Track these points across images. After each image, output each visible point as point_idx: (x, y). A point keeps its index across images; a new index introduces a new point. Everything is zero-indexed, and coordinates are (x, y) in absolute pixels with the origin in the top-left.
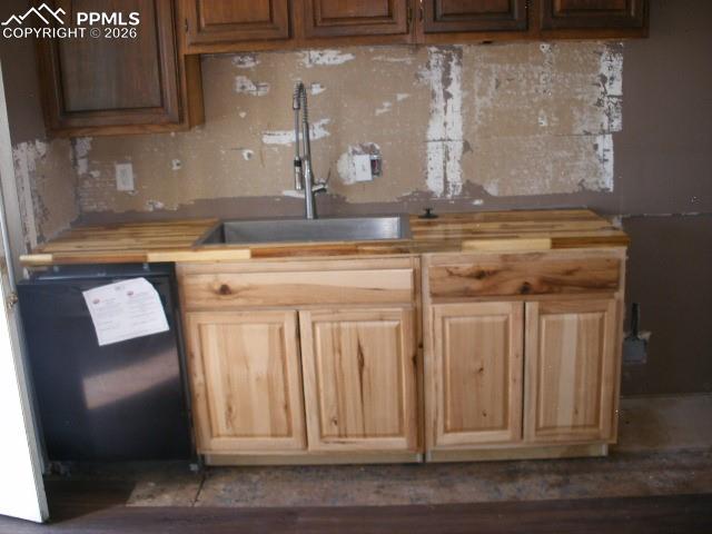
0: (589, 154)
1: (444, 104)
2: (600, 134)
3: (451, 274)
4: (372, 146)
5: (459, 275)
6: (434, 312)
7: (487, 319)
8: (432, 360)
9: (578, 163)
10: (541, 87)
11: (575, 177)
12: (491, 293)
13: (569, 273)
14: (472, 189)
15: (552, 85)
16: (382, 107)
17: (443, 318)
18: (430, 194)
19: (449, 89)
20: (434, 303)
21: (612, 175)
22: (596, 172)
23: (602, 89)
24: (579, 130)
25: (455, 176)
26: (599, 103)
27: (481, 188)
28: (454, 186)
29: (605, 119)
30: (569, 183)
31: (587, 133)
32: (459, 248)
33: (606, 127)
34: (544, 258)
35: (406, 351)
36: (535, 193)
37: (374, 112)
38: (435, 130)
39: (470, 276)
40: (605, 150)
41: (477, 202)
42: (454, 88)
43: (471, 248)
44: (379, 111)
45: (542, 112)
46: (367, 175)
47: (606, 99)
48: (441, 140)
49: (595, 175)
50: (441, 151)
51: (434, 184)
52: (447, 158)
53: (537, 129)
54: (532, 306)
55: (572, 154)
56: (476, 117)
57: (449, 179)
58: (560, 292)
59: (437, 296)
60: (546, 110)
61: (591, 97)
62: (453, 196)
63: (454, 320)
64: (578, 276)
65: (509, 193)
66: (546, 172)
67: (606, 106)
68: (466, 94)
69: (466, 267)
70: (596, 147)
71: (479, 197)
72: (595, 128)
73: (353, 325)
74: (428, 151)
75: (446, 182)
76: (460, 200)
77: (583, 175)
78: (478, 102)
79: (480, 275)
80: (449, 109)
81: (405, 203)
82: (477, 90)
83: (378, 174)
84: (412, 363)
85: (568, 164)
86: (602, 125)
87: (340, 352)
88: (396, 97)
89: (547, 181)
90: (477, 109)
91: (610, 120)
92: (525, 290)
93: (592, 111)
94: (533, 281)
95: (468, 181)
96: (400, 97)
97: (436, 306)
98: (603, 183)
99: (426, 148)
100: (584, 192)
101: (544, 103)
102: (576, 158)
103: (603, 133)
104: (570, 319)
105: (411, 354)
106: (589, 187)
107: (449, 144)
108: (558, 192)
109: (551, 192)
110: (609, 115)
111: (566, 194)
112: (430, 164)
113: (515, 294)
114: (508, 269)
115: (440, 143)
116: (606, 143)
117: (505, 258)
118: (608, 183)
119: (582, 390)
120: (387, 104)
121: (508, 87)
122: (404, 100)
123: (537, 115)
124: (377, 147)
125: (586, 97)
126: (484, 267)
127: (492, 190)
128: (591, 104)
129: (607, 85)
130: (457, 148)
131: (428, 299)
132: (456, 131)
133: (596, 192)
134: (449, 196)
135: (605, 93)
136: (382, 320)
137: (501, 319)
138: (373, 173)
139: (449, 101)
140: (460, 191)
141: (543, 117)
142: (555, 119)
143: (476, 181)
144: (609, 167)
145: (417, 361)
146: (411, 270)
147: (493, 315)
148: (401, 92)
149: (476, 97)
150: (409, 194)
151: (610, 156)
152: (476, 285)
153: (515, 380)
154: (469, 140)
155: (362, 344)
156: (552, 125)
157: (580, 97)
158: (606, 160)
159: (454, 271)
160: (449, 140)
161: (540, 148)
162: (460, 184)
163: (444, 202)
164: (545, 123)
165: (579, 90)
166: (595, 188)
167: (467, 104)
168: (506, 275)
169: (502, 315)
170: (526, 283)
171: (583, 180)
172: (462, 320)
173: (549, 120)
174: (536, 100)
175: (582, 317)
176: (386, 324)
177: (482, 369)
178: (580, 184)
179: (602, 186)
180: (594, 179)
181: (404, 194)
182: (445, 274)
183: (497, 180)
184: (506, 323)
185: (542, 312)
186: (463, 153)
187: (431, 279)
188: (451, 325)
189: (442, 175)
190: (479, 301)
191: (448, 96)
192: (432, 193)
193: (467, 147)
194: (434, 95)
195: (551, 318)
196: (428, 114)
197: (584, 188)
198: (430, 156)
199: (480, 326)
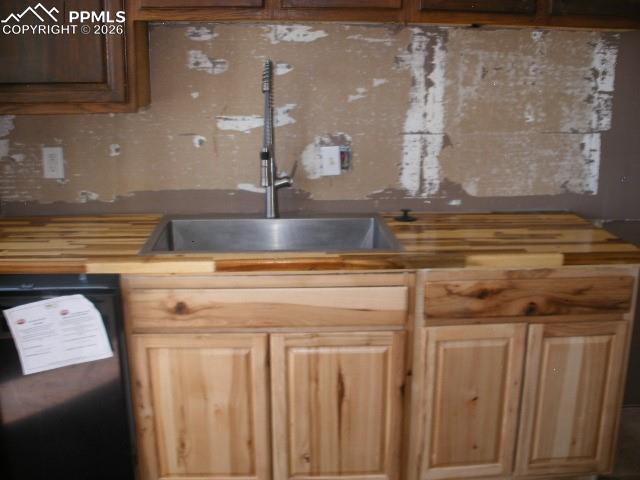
0: (575, 154)
1: (425, 93)
2: (588, 133)
3: (450, 293)
4: (343, 137)
5: (459, 294)
6: (426, 335)
7: (486, 344)
8: (422, 389)
9: (562, 163)
10: (531, 79)
11: (559, 178)
12: (494, 314)
13: (580, 292)
14: (449, 187)
15: (541, 77)
16: (357, 93)
17: (438, 343)
18: (404, 192)
19: (431, 77)
20: (427, 325)
21: (597, 177)
22: (581, 174)
23: (593, 84)
24: (566, 128)
25: (432, 174)
26: (590, 99)
27: (459, 187)
28: (430, 184)
29: (594, 117)
30: (552, 185)
31: (575, 132)
32: (462, 263)
33: (594, 126)
34: (552, 275)
35: (393, 380)
36: (516, 194)
37: (347, 99)
38: (413, 122)
39: (471, 295)
40: (591, 150)
41: (454, 203)
42: (437, 76)
43: (475, 264)
44: (352, 98)
45: (529, 107)
46: (334, 170)
47: (596, 95)
48: (421, 133)
49: (579, 177)
50: (419, 145)
51: (409, 182)
52: (424, 153)
53: (522, 124)
54: (536, 329)
55: (557, 153)
56: (459, 109)
57: (426, 176)
58: (568, 313)
59: (432, 318)
60: (533, 104)
61: (581, 92)
62: (428, 195)
63: (449, 345)
64: (589, 296)
65: (489, 193)
66: (529, 171)
67: (596, 103)
68: (449, 82)
69: (467, 286)
70: (582, 146)
71: (456, 198)
72: (582, 126)
73: (334, 350)
74: (404, 144)
75: (422, 180)
76: (436, 200)
77: (567, 175)
78: (462, 91)
79: (482, 294)
80: (430, 98)
81: (377, 202)
82: (461, 79)
83: (347, 168)
84: (398, 392)
85: (552, 164)
86: (590, 123)
87: (317, 380)
88: (371, 83)
89: (530, 182)
90: (461, 100)
91: (600, 119)
92: (531, 311)
93: (582, 107)
94: (539, 301)
95: (446, 179)
96: (377, 82)
97: (430, 328)
98: (587, 185)
99: (402, 141)
100: (568, 194)
101: (532, 96)
102: (561, 158)
103: (591, 131)
104: (576, 342)
105: (399, 383)
106: (572, 189)
107: (429, 138)
108: (540, 193)
109: (532, 194)
110: (598, 112)
111: (548, 196)
112: (406, 159)
113: (517, 316)
114: (512, 288)
115: (418, 137)
116: (593, 143)
117: (510, 274)
118: (592, 185)
119: (582, 418)
120: (361, 90)
121: (495, 78)
122: (381, 86)
123: (524, 109)
124: (348, 138)
125: (577, 92)
126: (489, 285)
127: (471, 190)
128: (581, 99)
129: (599, 80)
130: (436, 142)
131: (420, 320)
132: (436, 124)
133: (578, 195)
134: (424, 195)
135: (595, 88)
136: (368, 345)
137: (501, 344)
138: (342, 168)
139: (431, 90)
140: (436, 190)
141: (529, 111)
142: (543, 115)
143: (455, 179)
144: (595, 169)
145: (404, 391)
146: (405, 288)
147: (492, 339)
148: (378, 78)
149: (461, 88)
150: (380, 191)
151: (596, 157)
152: (476, 305)
153: (510, 410)
154: (450, 134)
155: (343, 372)
156: (539, 120)
157: (569, 92)
158: (592, 161)
159: (456, 290)
160: (428, 133)
161: (524, 145)
162: (437, 182)
163: (418, 201)
164: (531, 119)
165: (569, 84)
166: (578, 190)
167: (449, 92)
168: (510, 294)
169: (504, 338)
170: (532, 304)
171: (567, 182)
172: (458, 345)
173: (536, 116)
174: (523, 93)
175: (589, 340)
176: (372, 350)
177: (475, 399)
178: (564, 186)
179: (587, 189)
180: (579, 181)
181: (375, 192)
182: (442, 292)
183: (477, 180)
184: (506, 348)
185: (546, 335)
186: (443, 147)
187: (426, 299)
188: (445, 350)
189: (418, 171)
190: (479, 323)
191: (429, 84)
192: (407, 191)
193: (447, 141)
194: (414, 82)
195: (556, 341)
196: (407, 103)
197: (567, 191)
198: (406, 150)
199: (477, 351)
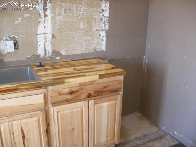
0: (97, 38)
1: (44, 19)
2: (101, 31)
3: (60, 94)
4: (14, 37)
5: (63, 94)
6: (53, 111)
7: (75, 110)
8: (54, 129)
9: (94, 42)
10: (82, 13)
11: (93, 47)
12: (77, 99)
13: (105, 87)
14: (56, 53)
15: (85, 12)
16: (18, 20)
17: (57, 112)
18: (39, 56)
19: (46, 13)
20: (53, 106)
21: (105, 46)
22: (100, 44)
23: (102, 14)
24: (94, 29)
25: (49, 48)
26: (101, 19)
27: (59, 52)
28: (49, 52)
29: (103, 25)
30: (91, 49)
31: (97, 30)
32: (63, 83)
33: (103, 28)
34: (95, 83)
35: (43, 128)
36: (79, 53)
38: (40, 30)
39: (68, 94)
40: (103, 36)
41: (58, 58)
42: (48, 12)
43: (68, 82)
44: (16, 22)
45: (81, 22)
46: (13, 50)
47: (103, 18)
48: (43, 34)
49: (100, 45)
50: (43, 38)
51: (41, 52)
52: (46, 41)
53: (79, 29)
54: (91, 102)
55: (92, 38)
56: (57, 24)
57: (46, 50)
58: (102, 95)
59: (54, 104)
60: (83, 22)
61: (99, 17)
62: (48, 56)
63: (61, 113)
64: (108, 88)
65: (70, 53)
66: (83, 45)
67: (103, 21)
68: (53, 15)
69: (66, 91)
70: (100, 35)
71: (58, 56)
72: (99, 28)
73: (19, 122)
74: (38, 38)
75: (45, 51)
76: (51, 58)
77: (95, 46)
78: (58, 18)
79: (72, 93)
80: (46, 21)
81: (29, 60)
82: (57, 14)
83: (17, 49)
84: (46, 132)
85: (90, 42)
86: (102, 28)
88: (24, 16)
89: (83, 48)
90: (57, 21)
91: (105, 26)
92: (89, 96)
93: (99, 22)
94: (92, 92)
95: (54, 50)
96: (26, 16)
97: (54, 108)
98: (102, 48)
99: (37, 37)
100: (96, 52)
101: (82, 19)
102: (93, 40)
103: (102, 30)
104: (105, 104)
105: (45, 129)
106: (98, 50)
107: (46, 35)
108: (87, 52)
109: (84, 53)
110: (104, 24)
111: (90, 53)
112: (39, 44)
113: (85, 98)
114: (82, 89)
115: (43, 35)
116: (103, 34)
117: (81, 85)
118: (104, 48)
119: (109, 129)
120: (20, 19)
121: (69, 13)
122: (27, 17)
123: (80, 23)
124: (16, 37)
125: (97, 17)
126: (74, 89)
127: (63, 53)
128: (99, 19)
129: (104, 13)
130: (49, 37)
131: (50, 105)
132: (49, 31)
133: (100, 51)
134: (47, 56)
135: (103, 16)
136: (31, 117)
137: (80, 109)
138: (15, 49)
139: (46, 18)
140: (51, 54)
141: (82, 24)
142: (86, 25)
143: (57, 50)
144: (104, 42)
145: (48, 131)
146: (43, 95)
147: (77, 108)
148: (26, 14)
149: (57, 16)
150: (30, 56)
151: (105, 39)
152: (69, 97)
153: (86, 130)
154: (54, 34)
155: (23, 129)
156: (85, 27)
157: (95, 17)
158: (103, 40)
159: (61, 93)
160: (46, 34)
161: (80, 36)
162: (51, 51)
163: (45, 59)
164: (82, 27)
165: (94, 14)
166: (99, 50)
167: (53, 18)
168: (82, 91)
169: (80, 107)
170: (90, 93)
171: (95, 48)
172: (65, 112)
173: (84, 25)
174: (79, 18)
175: (109, 103)
176: (34, 119)
177: (73, 129)
178: (95, 49)
179: (102, 49)
180: (100, 47)
181: (29, 57)
182: (58, 94)
183: (65, 49)
184: (82, 110)
185: (95, 104)
186: (52, 39)
187: (51, 97)
188: (60, 115)
189: (44, 48)
190: (71, 103)
191: (46, 16)
192: (40, 55)
193: (53, 36)
194: (40, 15)
195: (98, 105)
196: (38, 23)
197: (96, 50)
198: (38, 40)
199: (72, 113)
